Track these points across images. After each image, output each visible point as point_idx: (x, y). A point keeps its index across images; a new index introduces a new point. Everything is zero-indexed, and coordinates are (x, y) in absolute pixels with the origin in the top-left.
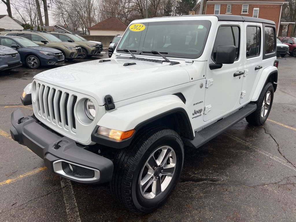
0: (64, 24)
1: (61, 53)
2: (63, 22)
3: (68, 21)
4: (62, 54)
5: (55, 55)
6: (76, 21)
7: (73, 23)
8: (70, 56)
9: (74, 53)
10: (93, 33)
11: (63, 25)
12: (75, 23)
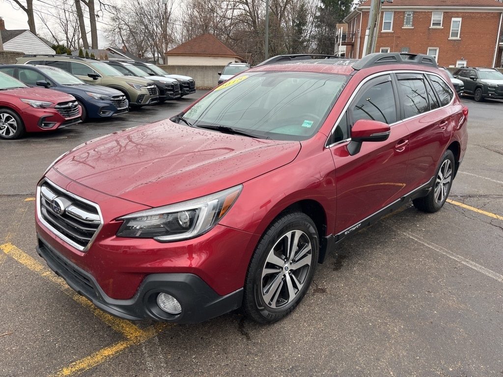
0: (123, 47)
1: (123, 96)
2: (121, 42)
3: (128, 41)
4: (125, 97)
5: (112, 99)
6: (143, 40)
7: (136, 44)
8: (138, 101)
9: (144, 95)
10: (172, 61)
11: (121, 48)
12: (141, 45)
